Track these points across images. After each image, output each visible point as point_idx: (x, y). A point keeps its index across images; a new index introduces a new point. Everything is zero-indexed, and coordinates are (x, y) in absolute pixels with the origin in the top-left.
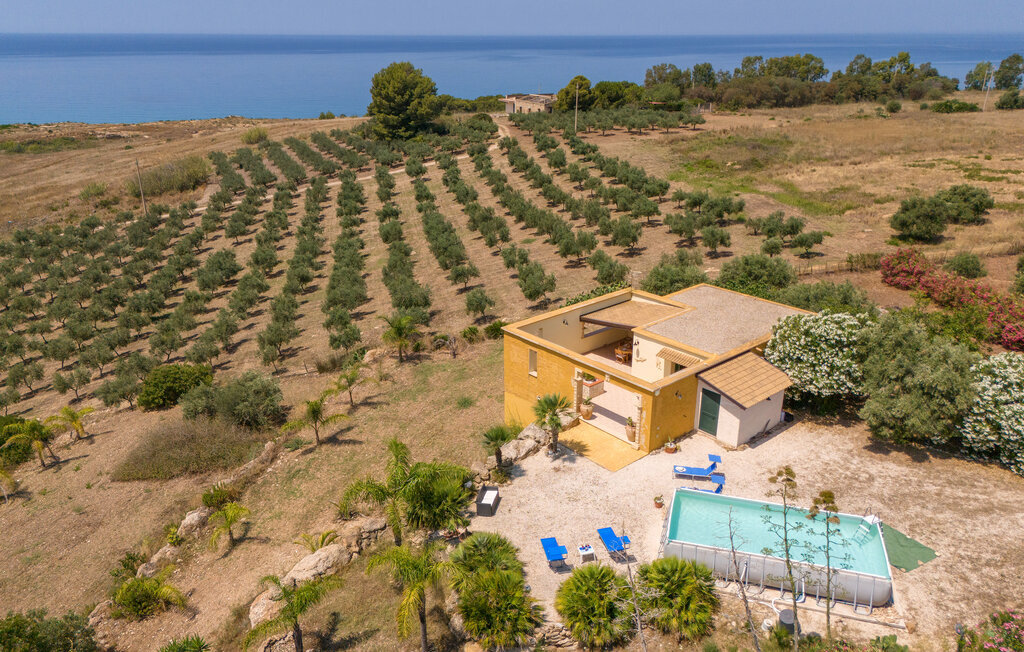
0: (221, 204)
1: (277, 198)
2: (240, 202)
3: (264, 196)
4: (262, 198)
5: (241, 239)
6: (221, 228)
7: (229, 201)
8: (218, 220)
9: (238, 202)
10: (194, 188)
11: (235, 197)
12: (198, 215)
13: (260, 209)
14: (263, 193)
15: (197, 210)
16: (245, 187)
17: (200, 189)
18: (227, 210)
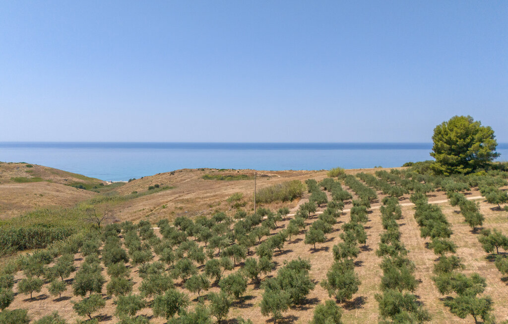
0: (307, 213)
1: (353, 213)
2: (322, 213)
3: (341, 209)
4: (340, 211)
5: (318, 245)
6: (302, 232)
7: (313, 210)
8: (302, 225)
9: (320, 212)
10: (292, 200)
11: (318, 209)
12: (289, 219)
13: (338, 220)
14: (341, 207)
15: (289, 215)
16: (327, 202)
17: (296, 201)
18: (311, 218)
